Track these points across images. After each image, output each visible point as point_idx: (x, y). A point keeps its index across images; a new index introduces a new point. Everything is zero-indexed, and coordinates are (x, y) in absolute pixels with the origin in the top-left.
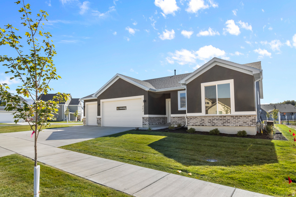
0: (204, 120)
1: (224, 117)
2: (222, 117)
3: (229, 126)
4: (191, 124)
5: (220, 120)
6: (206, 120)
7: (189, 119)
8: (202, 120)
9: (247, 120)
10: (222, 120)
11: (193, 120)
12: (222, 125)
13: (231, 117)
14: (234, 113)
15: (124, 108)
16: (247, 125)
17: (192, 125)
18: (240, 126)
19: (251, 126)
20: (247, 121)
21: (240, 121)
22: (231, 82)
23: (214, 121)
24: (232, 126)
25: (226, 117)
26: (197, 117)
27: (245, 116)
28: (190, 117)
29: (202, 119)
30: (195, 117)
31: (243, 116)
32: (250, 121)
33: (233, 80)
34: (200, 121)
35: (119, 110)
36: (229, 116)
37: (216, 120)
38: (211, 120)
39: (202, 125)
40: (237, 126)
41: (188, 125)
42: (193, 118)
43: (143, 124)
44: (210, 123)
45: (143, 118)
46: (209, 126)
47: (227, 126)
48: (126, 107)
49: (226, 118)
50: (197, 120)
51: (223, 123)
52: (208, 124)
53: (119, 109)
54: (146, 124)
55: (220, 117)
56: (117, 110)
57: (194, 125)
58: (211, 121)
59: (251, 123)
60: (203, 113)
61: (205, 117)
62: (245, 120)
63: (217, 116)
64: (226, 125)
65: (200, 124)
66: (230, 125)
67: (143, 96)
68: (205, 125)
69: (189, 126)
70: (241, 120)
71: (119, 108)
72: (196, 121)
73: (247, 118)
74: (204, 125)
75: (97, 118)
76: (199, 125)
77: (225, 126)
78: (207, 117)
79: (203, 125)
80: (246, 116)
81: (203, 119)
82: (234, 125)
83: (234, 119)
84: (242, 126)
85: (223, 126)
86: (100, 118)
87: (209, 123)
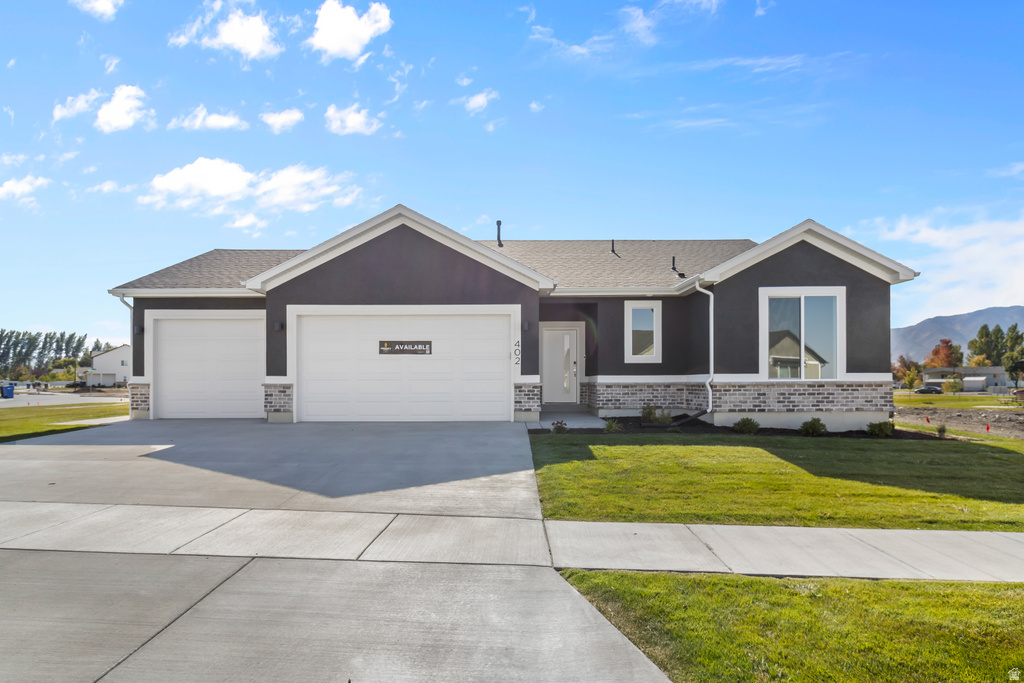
0: (764, 394)
1: (819, 386)
2: (814, 386)
3: (830, 410)
4: (726, 407)
5: (809, 394)
6: (773, 394)
7: (720, 391)
8: (759, 394)
9: (874, 394)
10: (814, 394)
11: (733, 394)
12: (814, 408)
13: (838, 386)
14: (843, 376)
15: (420, 347)
16: (874, 408)
17: (730, 411)
18: (857, 409)
19: (882, 410)
20: (874, 398)
21: (858, 398)
22: (839, 293)
23: (793, 398)
24: (839, 410)
25: (823, 386)
26: (744, 386)
27: (869, 385)
28: (725, 385)
29: (760, 391)
30: (740, 386)
31: (867, 386)
32: (881, 398)
33: (844, 288)
34: (754, 398)
35: (389, 352)
36: (831, 384)
37: (800, 394)
38: (784, 394)
39: (759, 411)
40: (851, 410)
41: (718, 409)
42: (732, 389)
43: (516, 410)
44: (782, 404)
45: (518, 387)
46: (779, 411)
47: (827, 410)
48: (430, 343)
49: (825, 391)
50: (745, 394)
51: (818, 402)
52: (777, 406)
53: (393, 352)
54: (530, 410)
55: (809, 386)
56: (381, 352)
57: (737, 409)
58: (784, 398)
59: (882, 402)
60: (763, 376)
61: (768, 385)
62: (871, 394)
63: (801, 385)
64: (824, 408)
65: (755, 406)
66: (834, 408)
67: (517, 308)
68: (770, 411)
69: (720, 412)
70: (861, 394)
71: (391, 344)
72: (742, 398)
73: (874, 390)
74: (766, 408)
75: (267, 386)
76: (750, 410)
77: (822, 410)
78: (773, 385)
79: (763, 410)
80: (871, 385)
81: (762, 392)
82: (845, 408)
83: (845, 392)
84: (862, 410)
85: (817, 410)
86: (289, 387)
87: (779, 402)
